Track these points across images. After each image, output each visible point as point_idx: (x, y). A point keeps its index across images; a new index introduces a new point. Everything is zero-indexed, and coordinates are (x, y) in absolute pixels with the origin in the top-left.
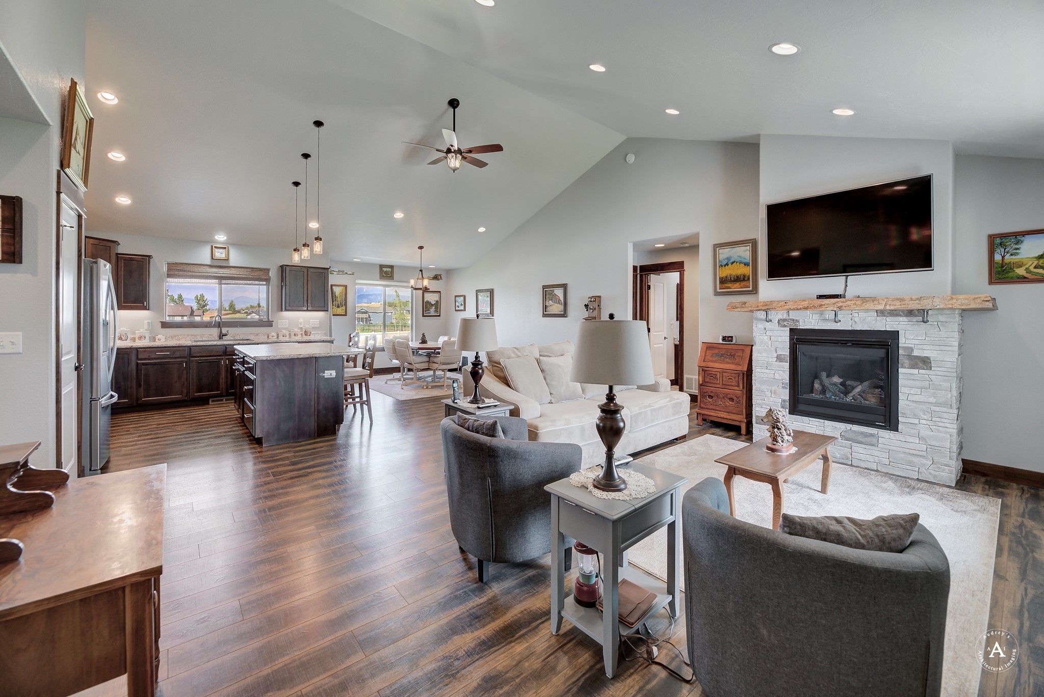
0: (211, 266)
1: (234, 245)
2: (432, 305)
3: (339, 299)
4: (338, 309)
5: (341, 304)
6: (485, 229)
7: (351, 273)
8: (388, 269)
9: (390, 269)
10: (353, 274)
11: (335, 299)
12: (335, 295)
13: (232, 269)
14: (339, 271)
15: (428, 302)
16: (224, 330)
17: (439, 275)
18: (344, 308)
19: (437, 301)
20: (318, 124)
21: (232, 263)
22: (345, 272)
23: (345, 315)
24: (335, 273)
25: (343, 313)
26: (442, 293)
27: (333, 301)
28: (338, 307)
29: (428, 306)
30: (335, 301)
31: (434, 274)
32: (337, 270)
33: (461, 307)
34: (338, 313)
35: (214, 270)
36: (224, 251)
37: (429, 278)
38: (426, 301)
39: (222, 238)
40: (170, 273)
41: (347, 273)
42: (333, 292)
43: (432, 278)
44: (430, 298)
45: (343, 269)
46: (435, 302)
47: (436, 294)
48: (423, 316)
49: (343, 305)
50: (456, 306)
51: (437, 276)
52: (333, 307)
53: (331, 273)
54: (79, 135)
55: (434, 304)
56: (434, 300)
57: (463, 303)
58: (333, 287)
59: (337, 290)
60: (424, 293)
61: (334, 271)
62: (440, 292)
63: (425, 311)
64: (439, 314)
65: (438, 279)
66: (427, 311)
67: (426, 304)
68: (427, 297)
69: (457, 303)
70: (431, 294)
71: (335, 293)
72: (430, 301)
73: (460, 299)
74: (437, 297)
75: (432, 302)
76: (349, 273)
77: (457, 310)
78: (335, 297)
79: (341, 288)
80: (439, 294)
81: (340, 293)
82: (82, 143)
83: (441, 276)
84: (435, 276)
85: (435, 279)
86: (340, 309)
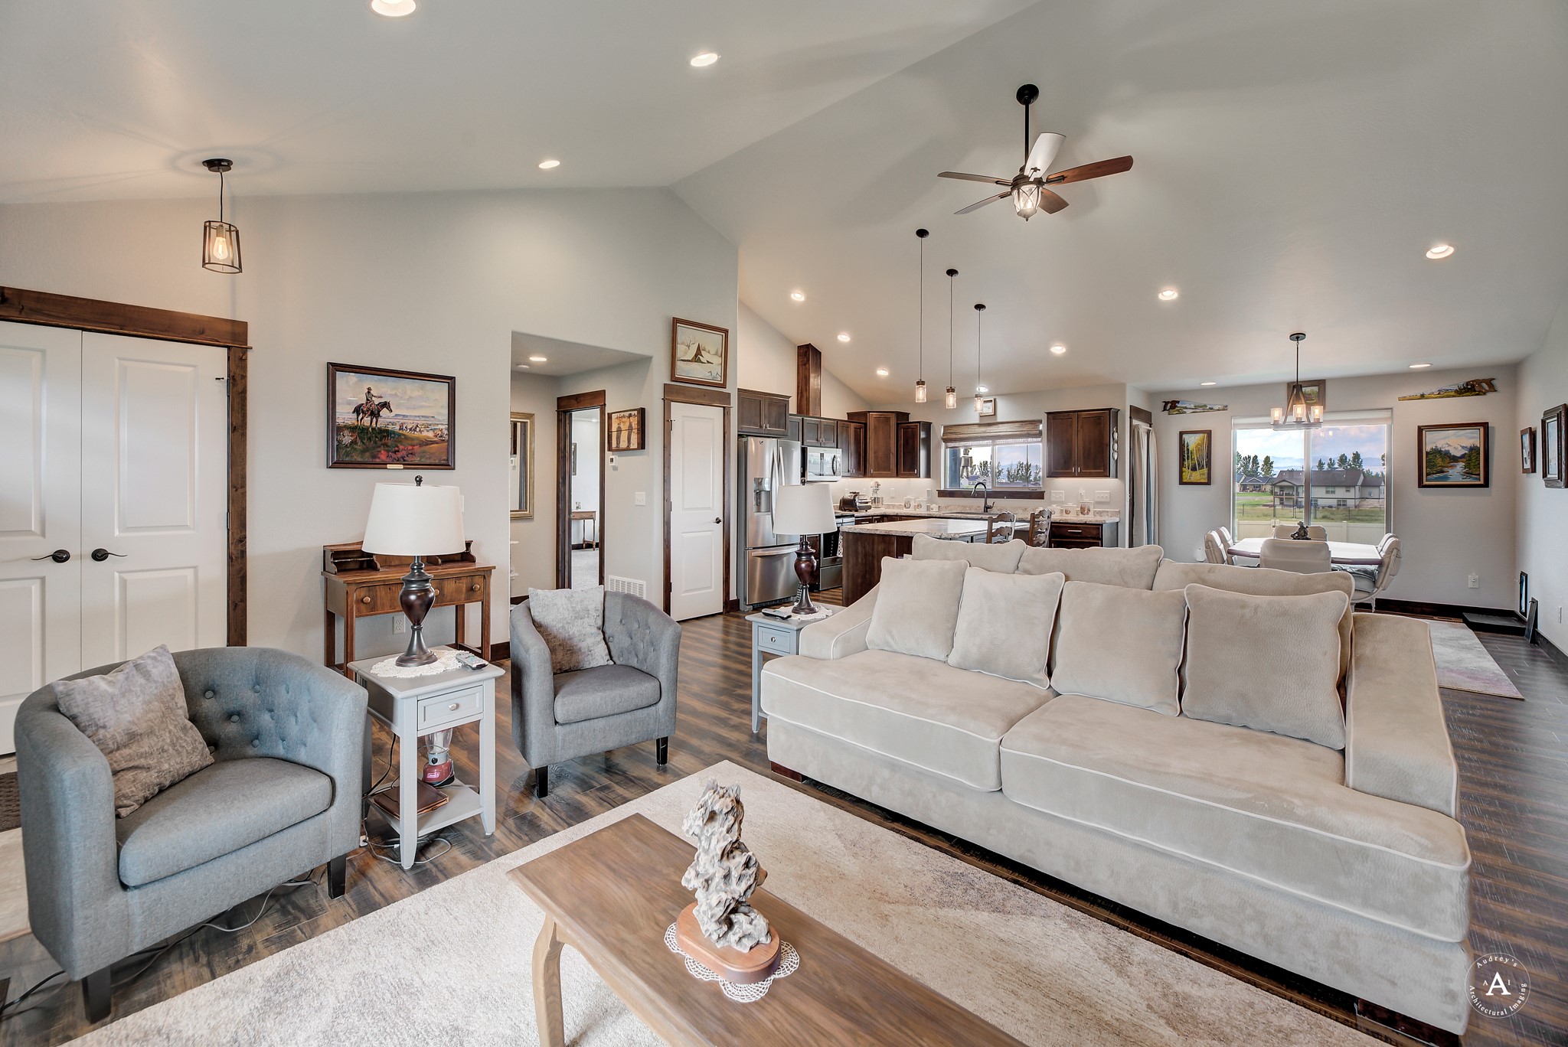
0: (980, 425)
1: (1002, 395)
2: (1455, 459)
3: (1195, 457)
4: (1194, 473)
5: (1199, 464)
6: (1451, 250)
7: (1221, 407)
8: (1310, 389)
9: (1316, 389)
10: (1225, 408)
11: (1188, 456)
12: (1188, 450)
13: (1000, 425)
14: (1196, 407)
15: (1437, 452)
16: (990, 502)
17: (1484, 381)
18: (1205, 470)
19: (1474, 450)
20: (922, 233)
21: (1001, 418)
23: (1208, 483)
24: (1188, 411)
25: (1202, 481)
26: (1493, 428)
27: (1184, 460)
28: (1194, 469)
29: (1439, 461)
30: (1188, 459)
31: (1461, 381)
32: (1192, 406)
33: (1529, 461)
34: (1193, 480)
35: (983, 429)
36: (991, 405)
37: (1443, 394)
38: (1428, 449)
39: (983, 389)
40: (945, 437)
41: (1211, 409)
42: (1184, 445)
43: (1456, 391)
44: (1446, 441)
45: (1205, 403)
46: (1467, 452)
47: (1468, 432)
48: (1421, 485)
49: (1203, 466)
50: (1523, 460)
51: (1473, 386)
52: (1184, 469)
53: (1180, 412)
54: (704, 350)
55: (1463, 456)
56: (1463, 447)
57: (1531, 450)
58: (1184, 436)
59: (1192, 441)
60: (1424, 432)
61: (1186, 408)
62: (1485, 425)
63: (1427, 475)
64: (1482, 482)
65: (1480, 391)
66: (1433, 474)
67: (1430, 457)
68: (1435, 441)
69: (1524, 450)
70: (1451, 432)
71: (1188, 446)
72: (1447, 449)
73: (1527, 439)
74: (1473, 438)
75: (1454, 452)
76: (1216, 407)
77: (1525, 471)
78: (1188, 453)
79: (1199, 437)
80: (1482, 429)
81: (1198, 444)
82: (716, 354)
83: (1493, 382)
84: (1467, 385)
85: (1466, 392)
86: (1198, 472)
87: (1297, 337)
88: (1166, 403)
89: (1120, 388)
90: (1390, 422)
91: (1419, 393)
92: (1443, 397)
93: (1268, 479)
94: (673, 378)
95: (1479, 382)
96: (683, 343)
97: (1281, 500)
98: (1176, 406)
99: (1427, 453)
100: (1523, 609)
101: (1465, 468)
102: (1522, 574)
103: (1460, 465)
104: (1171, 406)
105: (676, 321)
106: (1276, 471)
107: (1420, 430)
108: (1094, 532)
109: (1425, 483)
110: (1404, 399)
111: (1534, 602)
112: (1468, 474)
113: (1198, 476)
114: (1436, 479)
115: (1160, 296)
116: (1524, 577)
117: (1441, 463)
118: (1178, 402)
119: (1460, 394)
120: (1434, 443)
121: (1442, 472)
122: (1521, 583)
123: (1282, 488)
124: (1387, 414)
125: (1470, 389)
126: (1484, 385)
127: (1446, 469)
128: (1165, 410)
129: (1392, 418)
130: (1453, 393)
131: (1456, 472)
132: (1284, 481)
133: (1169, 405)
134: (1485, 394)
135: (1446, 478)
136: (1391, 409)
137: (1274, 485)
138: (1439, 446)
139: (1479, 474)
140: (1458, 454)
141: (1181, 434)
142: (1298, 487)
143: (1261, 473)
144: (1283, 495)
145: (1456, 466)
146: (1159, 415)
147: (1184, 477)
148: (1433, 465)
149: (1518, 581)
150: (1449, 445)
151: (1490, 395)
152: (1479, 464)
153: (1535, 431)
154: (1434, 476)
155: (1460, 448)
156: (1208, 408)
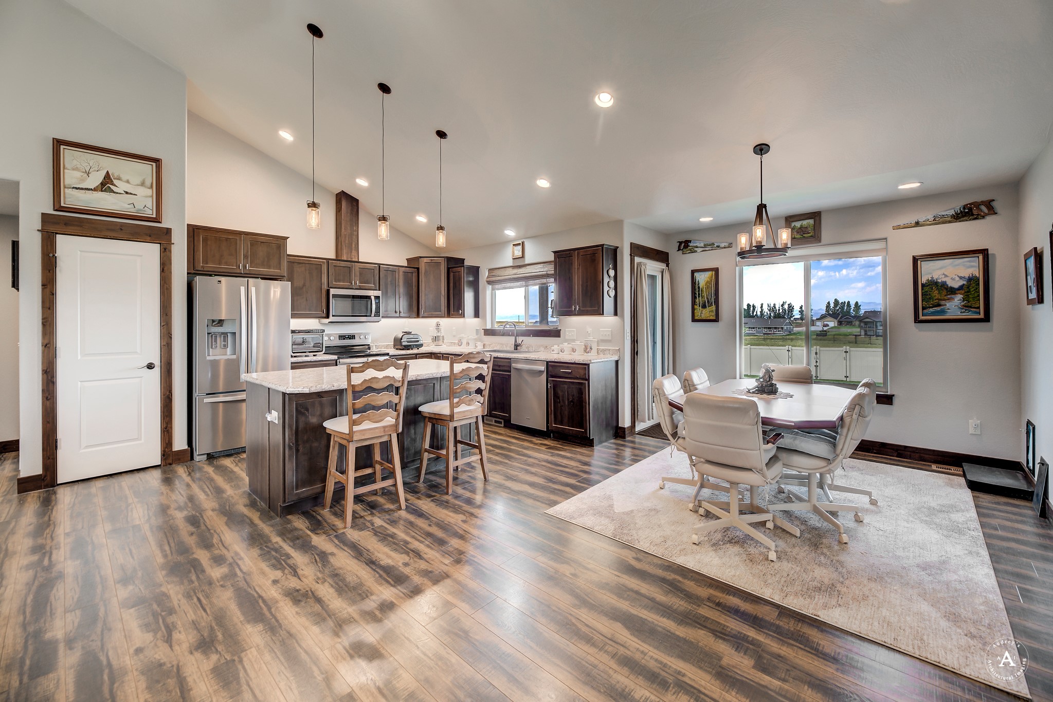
0: (513, 267)
1: (527, 238)
2: (952, 291)
3: (705, 294)
4: (704, 311)
5: (708, 302)
7: (726, 244)
8: (805, 223)
9: (811, 221)
10: (730, 245)
11: (699, 294)
12: (699, 287)
13: (528, 267)
14: (705, 246)
15: (933, 284)
16: (520, 339)
17: (983, 203)
18: (714, 307)
19: (972, 280)
21: (528, 260)
22: (716, 244)
23: (716, 320)
24: (699, 250)
25: (711, 318)
26: (994, 255)
27: (695, 297)
28: (704, 306)
29: (935, 293)
30: (699, 297)
31: (957, 205)
32: (702, 245)
33: (1034, 290)
34: (703, 317)
35: (515, 271)
36: (520, 247)
37: (939, 220)
38: (924, 280)
39: (510, 233)
40: (488, 280)
41: (718, 246)
42: (695, 283)
43: (953, 216)
44: (943, 271)
45: (713, 241)
46: (965, 283)
47: (965, 261)
48: (917, 320)
49: (712, 303)
50: (1028, 289)
51: (971, 209)
52: (696, 307)
53: (693, 251)
54: (119, 179)
55: (961, 288)
56: (961, 278)
57: (1037, 275)
58: (696, 274)
59: (702, 278)
60: (919, 262)
61: (697, 247)
62: (985, 252)
63: (924, 308)
64: (982, 316)
65: (978, 215)
66: (930, 307)
67: (926, 289)
68: (931, 271)
69: (1029, 277)
70: (947, 262)
71: (698, 284)
72: (944, 280)
73: (1031, 263)
74: (971, 268)
75: (951, 284)
76: (722, 245)
77: (1030, 302)
78: (699, 291)
79: (709, 274)
80: (981, 257)
81: (707, 282)
82: (143, 184)
83: (993, 204)
84: (964, 208)
85: (963, 216)
86: (708, 309)
87: (761, 149)
88: (680, 243)
89: (618, 225)
90: (884, 254)
91: (912, 219)
92: (939, 223)
93: (857, 317)
94: (58, 207)
95: (977, 205)
96: (75, 169)
97: (866, 331)
98: (688, 246)
99: (923, 285)
100: (1031, 465)
101: (964, 301)
102: (1029, 423)
103: (958, 298)
104: (685, 246)
105: (58, 144)
106: (862, 312)
107: (915, 260)
108: (582, 372)
109: (921, 318)
110: (898, 227)
111: (1043, 463)
112: (967, 307)
113: (707, 313)
114: (933, 314)
115: (596, 100)
116: (1030, 428)
117: (937, 296)
118: (690, 241)
119: (956, 219)
120: (930, 273)
121: (939, 305)
122: (1028, 433)
123: (866, 323)
124: (881, 245)
125: (968, 213)
126: (983, 208)
127: (942, 302)
128: (679, 250)
129: (886, 249)
130: (949, 219)
131: (954, 305)
132: (867, 318)
133: (683, 244)
134: (983, 217)
135: (943, 312)
136: (886, 239)
137: (861, 321)
138: (935, 277)
139: (979, 308)
140: (956, 285)
141: (693, 272)
142: (876, 322)
143: (853, 313)
144: (866, 328)
145: (953, 299)
146: (674, 255)
147: (696, 315)
148: (930, 298)
149: (1024, 430)
150: (946, 276)
151: (989, 219)
152: (979, 296)
153: (1042, 253)
154: (931, 310)
155: (957, 279)
156: (715, 246)
